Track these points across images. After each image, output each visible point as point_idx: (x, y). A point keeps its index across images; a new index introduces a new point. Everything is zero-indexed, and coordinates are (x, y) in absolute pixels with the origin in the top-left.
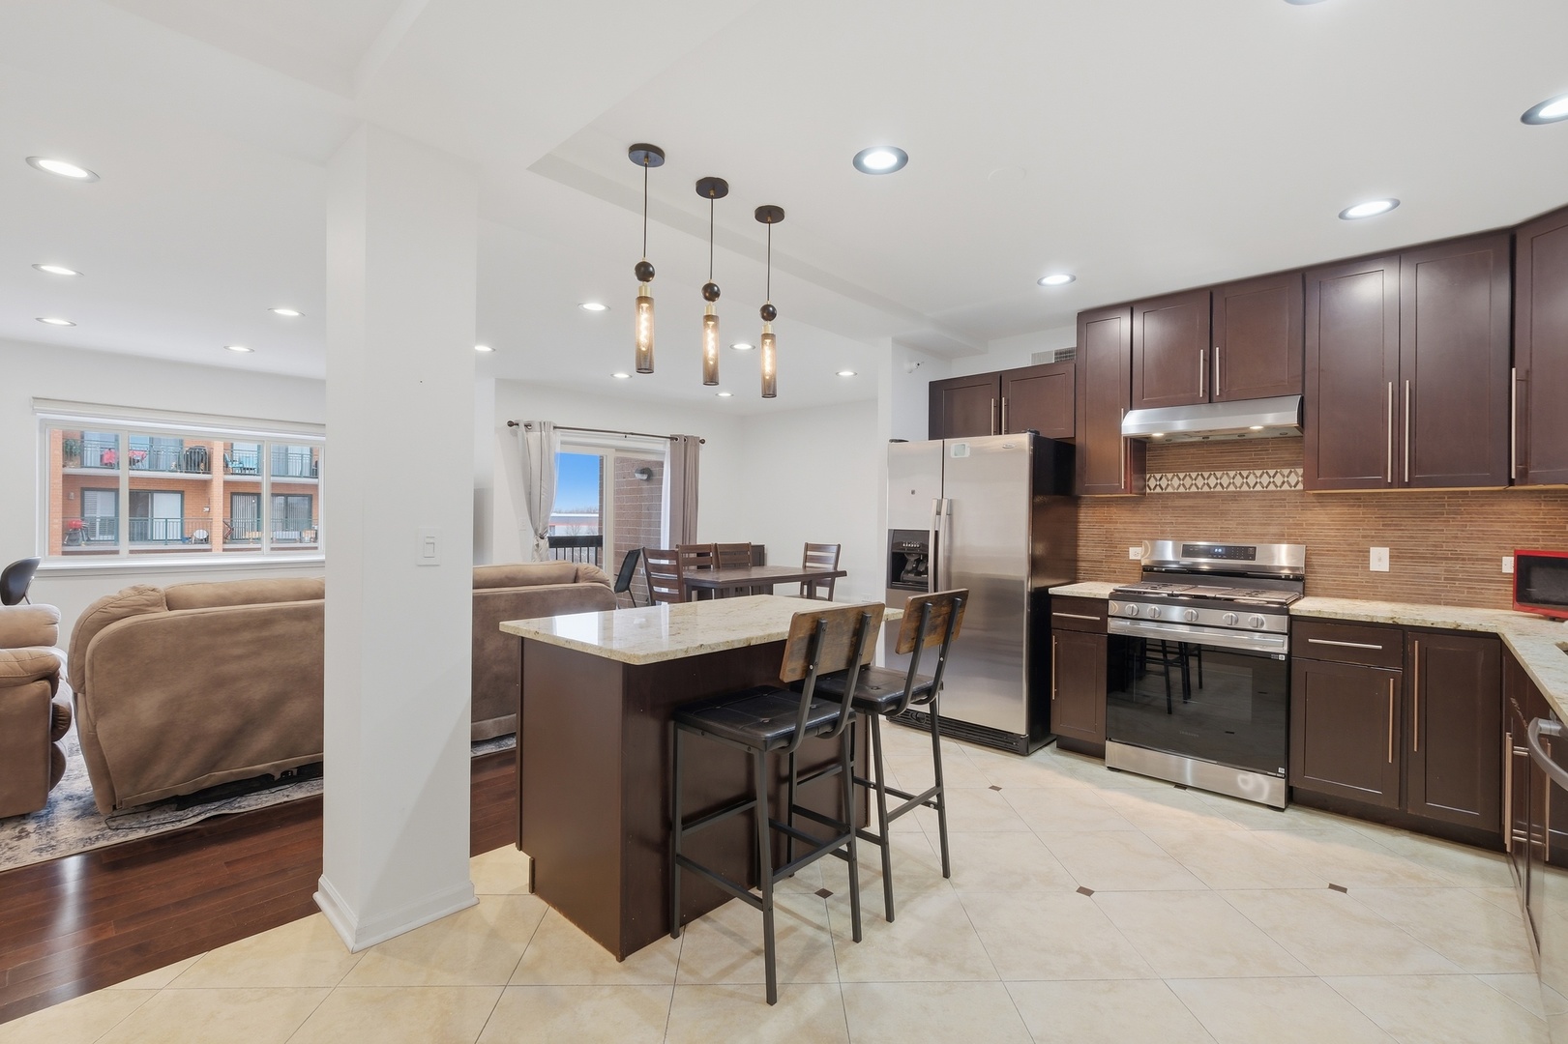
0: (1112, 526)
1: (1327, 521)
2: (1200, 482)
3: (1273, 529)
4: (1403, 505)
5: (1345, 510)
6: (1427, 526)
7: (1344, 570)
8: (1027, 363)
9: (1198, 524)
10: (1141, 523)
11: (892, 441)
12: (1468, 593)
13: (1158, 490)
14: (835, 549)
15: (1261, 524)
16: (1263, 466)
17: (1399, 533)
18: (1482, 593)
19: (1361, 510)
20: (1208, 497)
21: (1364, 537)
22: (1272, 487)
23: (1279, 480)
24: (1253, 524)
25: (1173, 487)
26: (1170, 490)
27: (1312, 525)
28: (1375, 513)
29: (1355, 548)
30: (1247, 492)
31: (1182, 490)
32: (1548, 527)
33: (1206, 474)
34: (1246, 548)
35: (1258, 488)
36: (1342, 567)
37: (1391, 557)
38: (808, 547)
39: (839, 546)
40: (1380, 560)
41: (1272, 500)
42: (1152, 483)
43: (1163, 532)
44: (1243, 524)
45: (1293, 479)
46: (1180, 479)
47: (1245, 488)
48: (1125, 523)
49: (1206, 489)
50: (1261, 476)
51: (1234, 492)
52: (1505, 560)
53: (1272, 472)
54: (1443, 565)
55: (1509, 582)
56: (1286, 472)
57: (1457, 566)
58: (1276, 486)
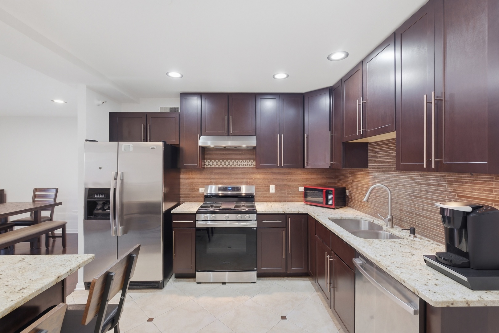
0: (193, 180)
1: (259, 176)
2: (223, 163)
3: (245, 180)
4: (278, 172)
5: (264, 173)
6: (283, 178)
8: (158, 110)
9: (223, 179)
10: (204, 179)
11: (87, 140)
12: (292, 198)
13: (209, 166)
14: (55, 190)
15: (241, 178)
16: (242, 159)
17: (277, 181)
18: (295, 198)
19: (268, 174)
20: (226, 169)
21: (269, 182)
22: (244, 166)
23: (246, 163)
24: (239, 179)
25: (214, 165)
26: (213, 166)
27: (256, 178)
28: (271, 175)
29: (266, 185)
30: (238, 167)
31: (217, 166)
32: (307, 178)
33: (225, 161)
34: (238, 187)
35: (241, 166)
36: (263, 192)
37: (275, 188)
38: (36, 190)
39: (57, 189)
40: (272, 189)
41: (245, 170)
42: (207, 163)
43: (211, 182)
44: (236, 178)
45: (250, 163)
46: (216, 162)
47: (237, 166)
48: (198, 178)
49: (225, 166)
50: (241, 162)
51: (234, 167)
52: (300, 188)
53: (244, 161)
54: (287, 190)
55: (301, 194)
56: (248, 161)
57: (290, 190)
58: (246, 165)
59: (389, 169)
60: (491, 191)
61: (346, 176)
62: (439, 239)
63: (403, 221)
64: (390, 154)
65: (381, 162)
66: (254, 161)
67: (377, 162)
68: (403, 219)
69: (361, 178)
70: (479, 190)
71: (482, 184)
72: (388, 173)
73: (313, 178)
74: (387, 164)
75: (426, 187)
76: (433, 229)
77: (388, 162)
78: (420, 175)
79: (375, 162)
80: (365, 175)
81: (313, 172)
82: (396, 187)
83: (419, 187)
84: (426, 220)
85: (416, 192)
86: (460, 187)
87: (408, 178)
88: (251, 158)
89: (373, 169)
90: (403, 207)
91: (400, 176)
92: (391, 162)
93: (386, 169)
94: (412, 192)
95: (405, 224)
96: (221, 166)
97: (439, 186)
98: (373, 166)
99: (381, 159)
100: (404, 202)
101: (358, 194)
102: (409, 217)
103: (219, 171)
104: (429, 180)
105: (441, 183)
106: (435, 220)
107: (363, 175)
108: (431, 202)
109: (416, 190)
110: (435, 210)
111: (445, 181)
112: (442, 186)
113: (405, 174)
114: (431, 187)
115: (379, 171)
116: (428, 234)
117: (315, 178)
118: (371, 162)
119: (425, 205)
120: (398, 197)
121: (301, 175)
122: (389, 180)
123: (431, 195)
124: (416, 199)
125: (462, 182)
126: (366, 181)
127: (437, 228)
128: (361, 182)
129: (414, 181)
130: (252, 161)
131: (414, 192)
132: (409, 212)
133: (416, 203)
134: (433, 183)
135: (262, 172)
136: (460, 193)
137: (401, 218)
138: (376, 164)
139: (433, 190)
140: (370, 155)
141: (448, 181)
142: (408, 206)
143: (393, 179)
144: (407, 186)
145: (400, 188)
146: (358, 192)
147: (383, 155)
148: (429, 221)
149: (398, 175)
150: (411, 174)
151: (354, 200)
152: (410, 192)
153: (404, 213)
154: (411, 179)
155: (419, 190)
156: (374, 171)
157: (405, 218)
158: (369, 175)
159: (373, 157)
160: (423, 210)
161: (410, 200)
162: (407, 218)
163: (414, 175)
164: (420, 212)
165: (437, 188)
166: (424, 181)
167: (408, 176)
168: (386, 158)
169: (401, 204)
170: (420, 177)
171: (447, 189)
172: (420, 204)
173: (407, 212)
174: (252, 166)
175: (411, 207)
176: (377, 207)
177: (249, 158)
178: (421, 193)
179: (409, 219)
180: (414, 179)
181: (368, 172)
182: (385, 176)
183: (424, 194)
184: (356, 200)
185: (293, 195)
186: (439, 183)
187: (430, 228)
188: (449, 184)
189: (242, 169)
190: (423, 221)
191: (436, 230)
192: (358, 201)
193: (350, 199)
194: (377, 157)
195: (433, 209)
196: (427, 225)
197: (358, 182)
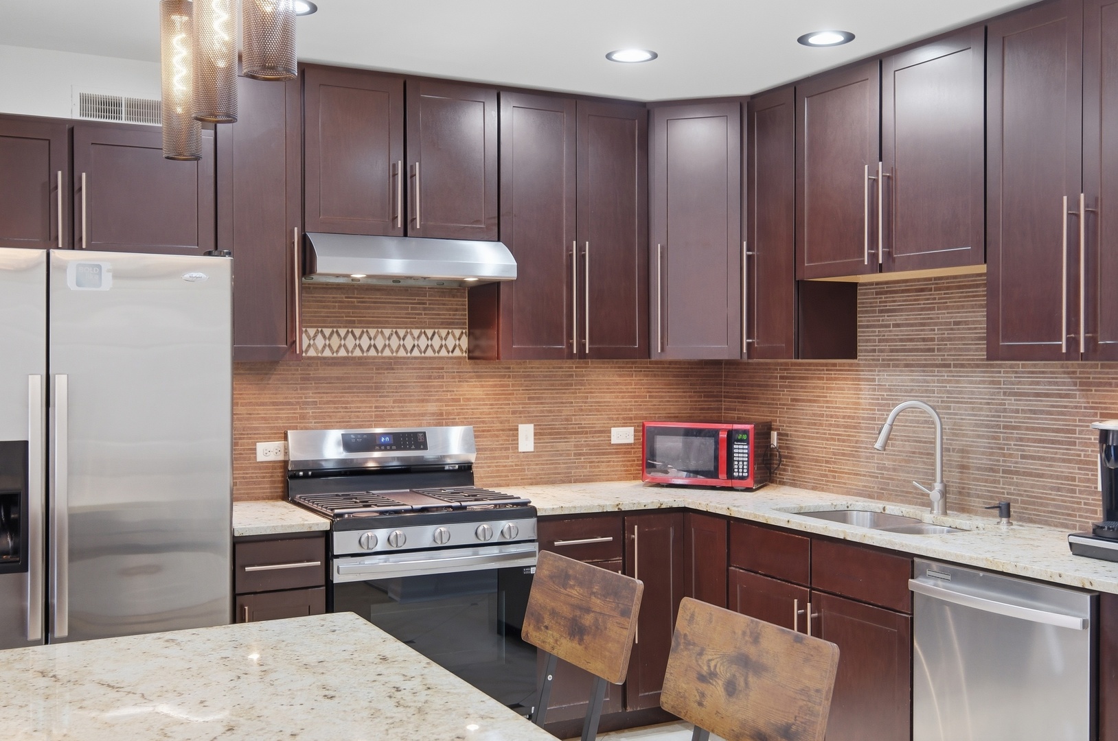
3: (432, 407)
4: (545, 376)
5: (496, 381)
6: (560, 398)
7: (497, 454)
8: (68, 110)
9: (348, 402)
10: (274, 404)
12: (591, 467)
13: (312, 353)
16: (422, 325)
17: (540, 407)
18: (598, 467)
19: (510, 382)
20: (361, 364)
21: (514, 413)
22: (430, 353)
23: (436, 342)
24: (411, 401)
25: (316, 349)
27: (469, 400)
28: (521, 385)
29: (506, 426)
30: (404, 358)
31: (327, 353)
32: (638, 397)
33: (357, 332)
34: (415, 434)
35: (416, 353)
36: (495, 449)
37: (535, 434)
40: (527, 439)
41: (431, 368)
42: (304, 342)
43: (303, 417)
44: (400, 401)
45: (451, 342)
46: (324, 337)
47: (402, 353)
48: (250, 404)
49: (358, 353)
50: (419, 337)
51: (390, 358)
52: (614, 430)
53: (430, 332)
54: (573, 440)
55: (617, 453)
56: (443, 332)
57: (582, 440)
58: (434, 351)
59: (926, 360)
61: (766, 386)
62: (1060, 519)
63: (969, 495)
64: (931, 318)
65: (901, 340)
66: (462, 333)
67: (887, 341)
68: (969, 489)
69: (828, 388)
72: (924, 371)
73: (656, 397)
74: (921, 345)
75: (1030, 400)
76: (1048, 499)
77: (924, 340)
78: (1016, 372)
79: (880, 341)
80: (845, 379)
81: (655, 376)
82: (949, 408)
83: (1011, 402)
84: (1030, 480)
85: (1004, 417)
86: (1105, 397)
87: (984, 382)
88: (453, 323)
89: (873, 360)
90: (969, 458)
91: (960, 376)
92: (932, 340)
93: (918, 360)
94: (993, 416)
95: (974, 502)
96: (342, 353)
97: (1060, 396)
98: (874, 351)
99: (901, 331)
100: (971, 446)
101: (817, 438)
102: (986, 481)
103: (336, 372)
104: (1038, 383)
105: (1065, 390)
106: (1051, 477)
107: (836, 379)
108: (1041, 435)
109: (1005, 410)
110: (1052, 453)
111: (1075, 384)
112: (1067, 396)
113: (975, 372)
114: (1041, 401)
115: (897, 366)
116: (1034, 515)
117: (661, 397)
118: (867, 341)
119: (1027, 446)
120: (955, 434)
121: (617, 384)
122: (927, 391)
123: (1042, 419)
124: (1005, 433)
125: (1110, 384)
126: (848, 398)
127: (1057, 495)
128: (827, 402)
129: (1000, 388)
130: (457, 332)
131: (999, 417)
132: (986, 470)
133: (1005, 444)
134: (1048, 390)
135: (492, 377)
136: (1106, 408)
137: (963, 488)
138: (884, 346)
139: (1047, 406)
140: (862, 319)
141: (1082, 384)
142: (983, 453)
143: (940, 387)
144: (981, 403)
145: (960, 408)
146: (817, 433)
147: (906, 319)
148: (1038, 481)
149: (953, 376)
150: (992, 372)
151: (801, 459)
152: (988, 416)
153: (973, 474)
154: (993, 382)
155: (1012, 411)
156: (876, 366)
157: (974, 485)
158: (859, 380)
159: (874, 326)
160: (1023, 457)
161: (988, 438)
162: (980, 485)
163: (1000, 372)
164: (1016, 463)
165: (1057, 402)
166: (1027, 388)
167: (984, 377)
168: (917, 330)
169: (962, 451)
170: (1015, 377)
171: (1078, 402)
172: (1015, 445)
173: (979, 469)
174: (457, 353)
175: (992, 454)
176: (888, 470)
177: (449, 324)
178: (1016, 417)
179: (985, 486)
180: (999, 382)
181: (857, 371)
182: (912, 381)
183: (1025, 418)
184: (808, 460)
185: (594, 458)
186: (1062, 390)
187: (1041, 498)
188: (1083, 390)
189: (421, 363)
190: (1022, 485)
191: (1054, 500)
192: (817, 461)
193: (786, 457)
194: (888, 326)
195: (1047, 452)
196: (1033, 492)
197: (815, 401)
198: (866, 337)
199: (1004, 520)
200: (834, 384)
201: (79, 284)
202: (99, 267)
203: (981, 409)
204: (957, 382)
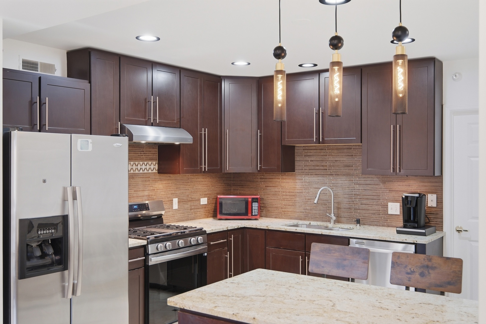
1: (161, 186)
3: (146, 193)
6: (186, 188)
16: (142, 160)
17: (180, 192)
21: (172, 194)
23: (148, 167)
24: (140, 191)
27: (158, 189)
28: (174, 183)
29: (169, 199)
30: (137, 174)
32: (208, 186)
34: (145, 204)
35: (141, 171)
37: (178, 202)
40: (176, 204)
45: (152, 167)
47: (137, 172)
51: (133, 174)
52: (201, 199)
53: (145, 163)
54: (189, 203)
55: (202, 208)
56: (150, 163)
57: (192, 203)
58: (147, 170)
59: (324, 173)
60: (410, 186)
61: (253, 181)
62: (375, 223)
63: (341, 217)
64: (326, 159)
65: (314, 166)
66: (156, 163)
67: (308, 166)
68: (341, 215)
70: (403, 185)
71: (404, 182)
72: (323, 177)
73: (213, 186)
74: (322, 168)
75: (364, 186)
76: (370, 217)
77: (323, 166)
78: (359, 177)
79: (305, 166)
80: (289, 179)
81: (213, 178)
83: (357, 187)
84: (364, 211)
85: (354, 191)
86: (390, 185)
87: (346, 180)
88: (153, 159)
89: (302, 172)
90: (341, 205)
91: (337, 178)
92: (326, 166)
93: (321, 173)
95: (343, 219)
98: (302, 169)
99: (314, 163)
100: (341, 201)
101: (277, 200)
102: (347, 212)
104: (367, 181)
105: (377, 183)
106: (372, 210)
108: (368, 197)
109: (355, 189)
110: (372, 203)
111: (380, 181)
112: (377, 185)
113: (343, 177)
114: (368, 186)
115: (312, 175)
116: (366, 222)
117: (215, 186)
118: (299, 166)
119: (363, 201)
120: (337, 198)
121: (202, 181)
122: (324, 183)
123: (368, 192)
124: (355, 197)
125: (392, 181)
126: (291, 185)
127: (374, 216)
128: (282, 187)
129: (353, 182)
130: (154, 163)
131: (353, 191)
132: (347, 209)
133: (355, 200)
134: (370, 183)
135: (165, 180)
136: (391, 189)
137: (339, 215)
138: (306, 168)
139: (370, 188)
140: (297, 158)
142: (346, 203)
143: (329, 182)
144: (345, 187)
145: (337, 189)
146: (277, 198)
147: (316, 159)
148: (367, 212)
149: (335, 178)
150: (350, 177)
151: (270, 207)
152: (348, 191)
153: (342, 210)
154: (350, 180)
155: (357, 190)
156: (303, 174)
157: (343, 214)
158: (296, 179)
159: (302, 161)
160: (361, 204)
161: (348, 198)
162: (345, 214)
163: (353, 177)
164: (359, 206)
165: (374, 186)
166: (363, 182)
167: (347, 178)
168: (320, 163)
169: (338, 203)
170: (358, 179)
171: (381, 187)
172: (358, 200)
173: (345, 208)
174: (154, 171)
175: (349, 204)
176: (308, 210)
177: (151, 159)
178: (359, 192)
179: (347, 214)
181: (295, 176)
182: (318, 180)
183: (362, 192)
184: (273, 208)
185: (195, 210)
186: (375, 183)
187: (368, 217)
188: (383, 183)
189: (143, 175)
190: (361, 213)
191: (373, 217)
192: (277, 208)
193: (263, 207)
194: (308, 161)
195: (370, 203)
196: (365, 215)
197: (276, 187)
198: (298, 164)
199: (358, 225)
200: (285, 181)
201: (81, 149)
202: (88, 141)
203: (345, 189)
204: (336, 180)
